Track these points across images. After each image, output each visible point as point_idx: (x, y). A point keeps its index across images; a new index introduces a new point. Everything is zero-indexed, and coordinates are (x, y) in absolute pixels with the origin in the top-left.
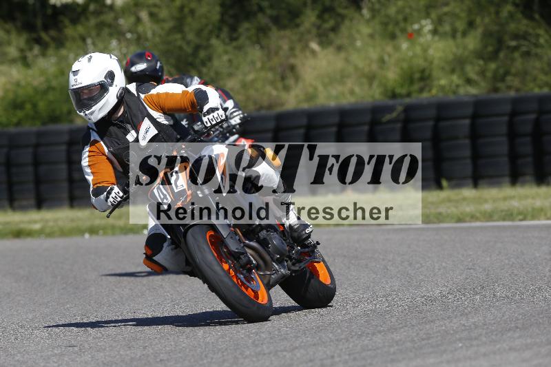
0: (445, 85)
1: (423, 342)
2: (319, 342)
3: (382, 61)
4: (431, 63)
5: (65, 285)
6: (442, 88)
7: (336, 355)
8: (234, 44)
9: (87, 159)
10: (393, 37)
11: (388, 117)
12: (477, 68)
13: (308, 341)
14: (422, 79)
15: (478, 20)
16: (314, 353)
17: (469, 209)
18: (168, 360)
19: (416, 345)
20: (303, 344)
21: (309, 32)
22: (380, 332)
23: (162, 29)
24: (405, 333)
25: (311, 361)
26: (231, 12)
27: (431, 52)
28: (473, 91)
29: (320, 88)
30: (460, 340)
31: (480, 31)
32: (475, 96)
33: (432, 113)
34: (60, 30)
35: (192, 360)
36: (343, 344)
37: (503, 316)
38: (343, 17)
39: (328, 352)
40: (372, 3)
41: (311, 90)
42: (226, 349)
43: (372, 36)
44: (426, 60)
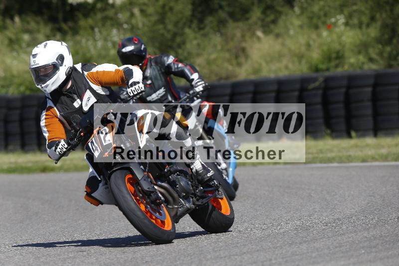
0: (354, 63)
1: (337, 249)
2: (261, 249)
3: (308, 45)
4: (344, 46)
5: (77, 207)
6: (352, 65)
7: (273, 258)
8: (202, 32)
9: (44, 121)
10: (317, 27)
11: (312, 86)
12: (377, 51)
13: (253, 248)
14: (338, 58)
15: (378, 15)
16: (257, 257)
17: (370, 152)
18: (151, 262)
19: (331, 252)
20: (249, 250)
21: (256, 23)
22: (305, 242)
23: (150, 21)
24: (323, 243)
25: (255, 263)
26: (200, 9)
27: (344, 38)
28: (374, 67)
29: (264, 64)
30: (363, 248)
31: (379, 24)
32: (375, 70)
33: (345, 83)
34: (76, 22)
35: (169, 262)
36: (278, 250)
37: (395, 231)
38: (280, 13)
39: (267, 256)
40: (302, 3)
41: (256, 66)
42: (194, 254)
43: (301, 27)
44: (340, 44)
